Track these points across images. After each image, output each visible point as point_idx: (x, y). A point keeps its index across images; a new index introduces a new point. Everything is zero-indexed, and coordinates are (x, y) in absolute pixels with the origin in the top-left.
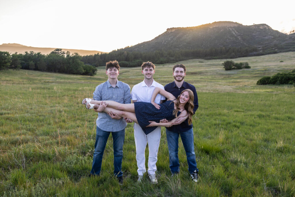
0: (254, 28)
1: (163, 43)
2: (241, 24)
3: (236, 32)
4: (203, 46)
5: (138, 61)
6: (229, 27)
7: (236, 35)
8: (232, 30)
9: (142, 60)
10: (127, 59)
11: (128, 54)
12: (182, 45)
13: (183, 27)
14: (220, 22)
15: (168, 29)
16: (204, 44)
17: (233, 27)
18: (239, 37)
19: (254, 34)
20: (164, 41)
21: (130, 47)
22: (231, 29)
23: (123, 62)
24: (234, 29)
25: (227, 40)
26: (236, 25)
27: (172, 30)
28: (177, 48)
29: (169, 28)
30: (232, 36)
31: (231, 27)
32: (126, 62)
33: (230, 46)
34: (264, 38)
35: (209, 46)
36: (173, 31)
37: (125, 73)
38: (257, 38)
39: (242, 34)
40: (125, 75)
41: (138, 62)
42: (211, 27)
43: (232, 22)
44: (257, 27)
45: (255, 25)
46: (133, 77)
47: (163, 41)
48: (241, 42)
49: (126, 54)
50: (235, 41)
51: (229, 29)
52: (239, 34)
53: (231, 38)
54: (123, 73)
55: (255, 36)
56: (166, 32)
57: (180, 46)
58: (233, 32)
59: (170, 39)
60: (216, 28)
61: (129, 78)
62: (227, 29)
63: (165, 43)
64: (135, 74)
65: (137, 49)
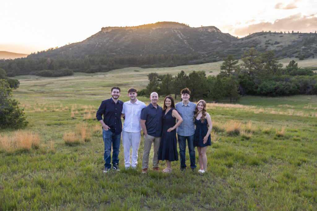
0: (202, 30)
1: (97, 45)
2: (188, 25)
3: (182, 34)
4: (144, 50)
5: (64, 69)
6: (174, 29)
7: (181, 38)
8: (178, 32)
9: (69, 68)
10: (51, 67)
11: (52, 61)
12: (119, 49)
13: (121, 27)
14: (164, 22)
15: (103, 29)
16: (146, 48)
17: (179, 29)
18: (185, 41)
19: (201, 38)
20: (98, 43)
21: (55, 50)
22: (176, 32)
23: (46, 71)
24: (179, 31)
25: (172, 43)
26: (182, 27)
27: (107, 30)
28: (113, 53)
29: (104, 27)
30: (177, 39)
31: (176, 29)
32: (50, 71)
33: (175, 51)
34: (212, 42)
35: (151, 50)
36: (109, 30)
37: (49, 85)
38: (204, 42)
39: (188, 37)
40: (48, 87)
41: (65, 71)
42: (154, 29)
43: (178, 23)
44: (205, 30)
45: (203, 28)
46: (58, 90)
47: (96, 44)
48: (187, 47)
49: (50, 62)
50: (180, 45)
51: (175, 31)
52: (185, 37)
53: (176, 42)
54: (47, 85)
55: (203, 40)
56: (100, 32)
57: (117, 50)
58: (179, 35)
59: (105, 41)
60: (159, 29)
61: (53, 90)
62: (172, 31)
63: (100, 46)
64: (60, 86)
65: (64, 53)
